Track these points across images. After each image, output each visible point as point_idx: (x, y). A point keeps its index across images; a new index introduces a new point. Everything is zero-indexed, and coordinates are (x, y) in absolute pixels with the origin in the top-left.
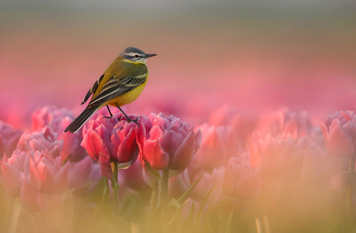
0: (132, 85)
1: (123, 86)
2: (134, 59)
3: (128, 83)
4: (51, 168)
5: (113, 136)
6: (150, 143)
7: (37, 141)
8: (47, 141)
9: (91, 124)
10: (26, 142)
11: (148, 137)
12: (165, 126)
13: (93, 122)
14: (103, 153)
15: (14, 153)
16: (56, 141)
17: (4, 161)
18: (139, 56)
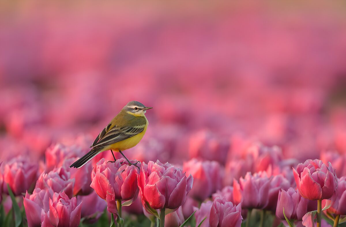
0: (131, 134)
1: (123, 134)
2: (134, 111)
3: (128, 131)
4: (68, 208)
5: (117, 178)
6: (149, 187)
7: (53, 180)
8: (62, 180)
9: (98, 168)
10: (44, 181)
11: (147, 182)
12: (162, 173)
13: (100, 166)
14: (109, 192)
15: (35, 191)
16: (69, 180)
17: (27, 198)
18: (138, 109)
